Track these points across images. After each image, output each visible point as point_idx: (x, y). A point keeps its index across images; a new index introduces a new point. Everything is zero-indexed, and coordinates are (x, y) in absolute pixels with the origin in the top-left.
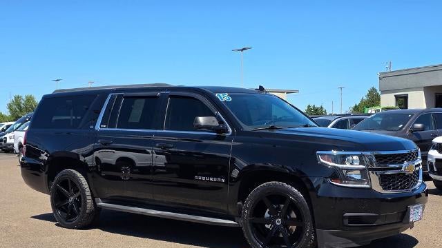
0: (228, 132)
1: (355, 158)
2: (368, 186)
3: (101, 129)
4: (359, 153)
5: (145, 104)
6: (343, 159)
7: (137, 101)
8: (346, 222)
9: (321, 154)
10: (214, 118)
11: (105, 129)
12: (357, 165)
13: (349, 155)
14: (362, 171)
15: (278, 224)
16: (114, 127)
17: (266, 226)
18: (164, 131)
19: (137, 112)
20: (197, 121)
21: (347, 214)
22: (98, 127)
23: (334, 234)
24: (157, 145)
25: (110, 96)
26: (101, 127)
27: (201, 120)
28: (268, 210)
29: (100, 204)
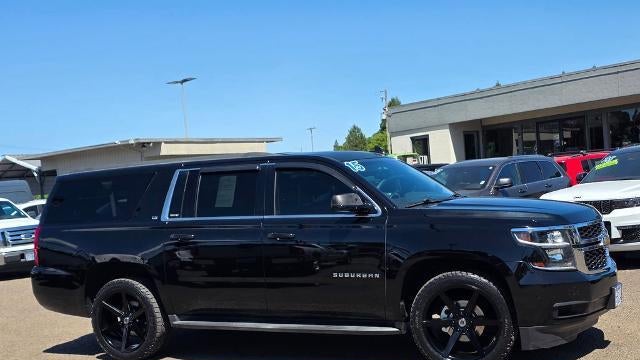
0: (376, 212)
1: (556, 233)
2: (573, 268)
3: (171, 220)
4: (562, 227)
5: (238, 179)
6: (543, 237)
7: (223, 178)
8: (555, 314)
9: (517, 233)
10: (356, 196)
11: (178, 219)
12: (560, 242)
13: (552, 231)
14: (565, 249)
15: (462, 325)
16: (193, 216)
17: (444, 329)
18: (275, 217)
19: (226, 194)
20: (335, 201)
21: (557, 305)
22: (165, 217)
23: (541, 331)
24: (270, 235)
25: (177, 172)
26: (170, 217)
27: (339, 198)
28: (446, 308)
29: (178, 322)
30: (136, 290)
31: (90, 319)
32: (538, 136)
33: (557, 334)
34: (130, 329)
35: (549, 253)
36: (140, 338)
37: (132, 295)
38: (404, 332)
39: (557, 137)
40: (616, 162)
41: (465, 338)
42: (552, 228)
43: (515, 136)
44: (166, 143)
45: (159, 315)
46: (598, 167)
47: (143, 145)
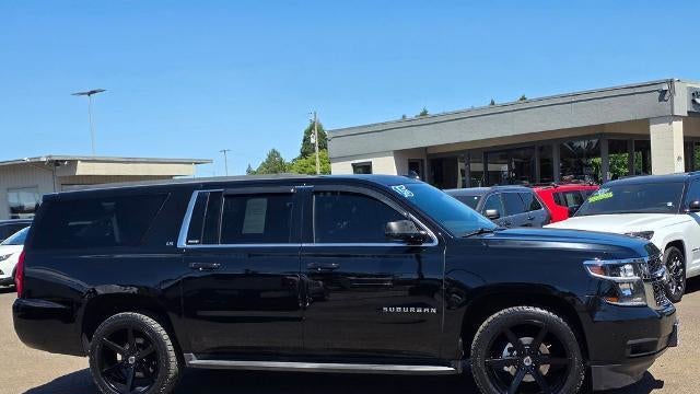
0: (431, 241)
1: (628, 267)
2: (644, 303)
3: (190, 246)
4: (632, 260)
5: (268, 203)
6: (615, 270)
7: (251, 202)
8: (628, 351)
9: (589, 265)
10: (410, 223)
11: (198, 246)
12: (631, 276)
13: (623, 265)
14: (635, 283)
15: (527, 364)
17: (506, 368)
19: (256, 219)
20: (390, 229)
21: (630, 343)
22: (182, 243)
23: (614, 370)
24: (310, 265)
25: (195, 194)
26: (187, 243)
27: (393, 225)
28: (510, 345)
29: (195, 361)
30: (144, 325)
31: (88, 358)
32: (486, 167)
33: (627, 373)
34: (136, 369)
35: (621, 287)
36: (149, 380)
37: (140, 330)
38: (460, 371)
39: (505, 168)
40: (611, 195)
41: (529, 378)
42: (623, 261)
43: (461, 166)
44: (83, 161)
45: (172, 354)
46: (591, 200)
47: (57, 163)
